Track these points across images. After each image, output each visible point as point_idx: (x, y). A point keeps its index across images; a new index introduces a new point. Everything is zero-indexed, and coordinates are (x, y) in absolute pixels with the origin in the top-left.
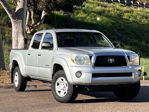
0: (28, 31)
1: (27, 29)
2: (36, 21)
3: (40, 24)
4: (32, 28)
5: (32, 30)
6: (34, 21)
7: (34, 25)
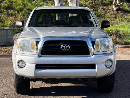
0: (115, 8)
1: (114, 7)
2: (120, 1)
3: (123, 3)
4: (117, 6)
5: (117, 8)
6: (119, 2)
7: (119, 4)
